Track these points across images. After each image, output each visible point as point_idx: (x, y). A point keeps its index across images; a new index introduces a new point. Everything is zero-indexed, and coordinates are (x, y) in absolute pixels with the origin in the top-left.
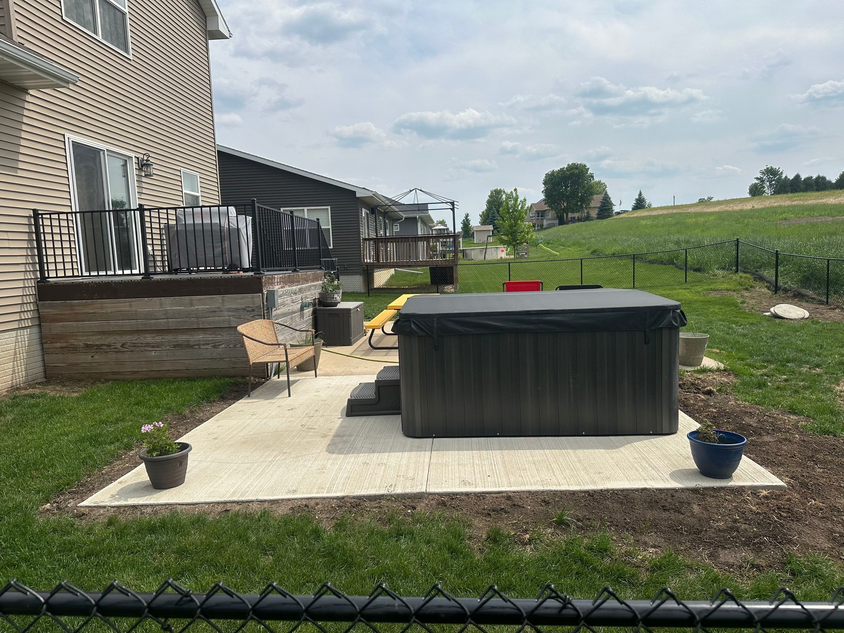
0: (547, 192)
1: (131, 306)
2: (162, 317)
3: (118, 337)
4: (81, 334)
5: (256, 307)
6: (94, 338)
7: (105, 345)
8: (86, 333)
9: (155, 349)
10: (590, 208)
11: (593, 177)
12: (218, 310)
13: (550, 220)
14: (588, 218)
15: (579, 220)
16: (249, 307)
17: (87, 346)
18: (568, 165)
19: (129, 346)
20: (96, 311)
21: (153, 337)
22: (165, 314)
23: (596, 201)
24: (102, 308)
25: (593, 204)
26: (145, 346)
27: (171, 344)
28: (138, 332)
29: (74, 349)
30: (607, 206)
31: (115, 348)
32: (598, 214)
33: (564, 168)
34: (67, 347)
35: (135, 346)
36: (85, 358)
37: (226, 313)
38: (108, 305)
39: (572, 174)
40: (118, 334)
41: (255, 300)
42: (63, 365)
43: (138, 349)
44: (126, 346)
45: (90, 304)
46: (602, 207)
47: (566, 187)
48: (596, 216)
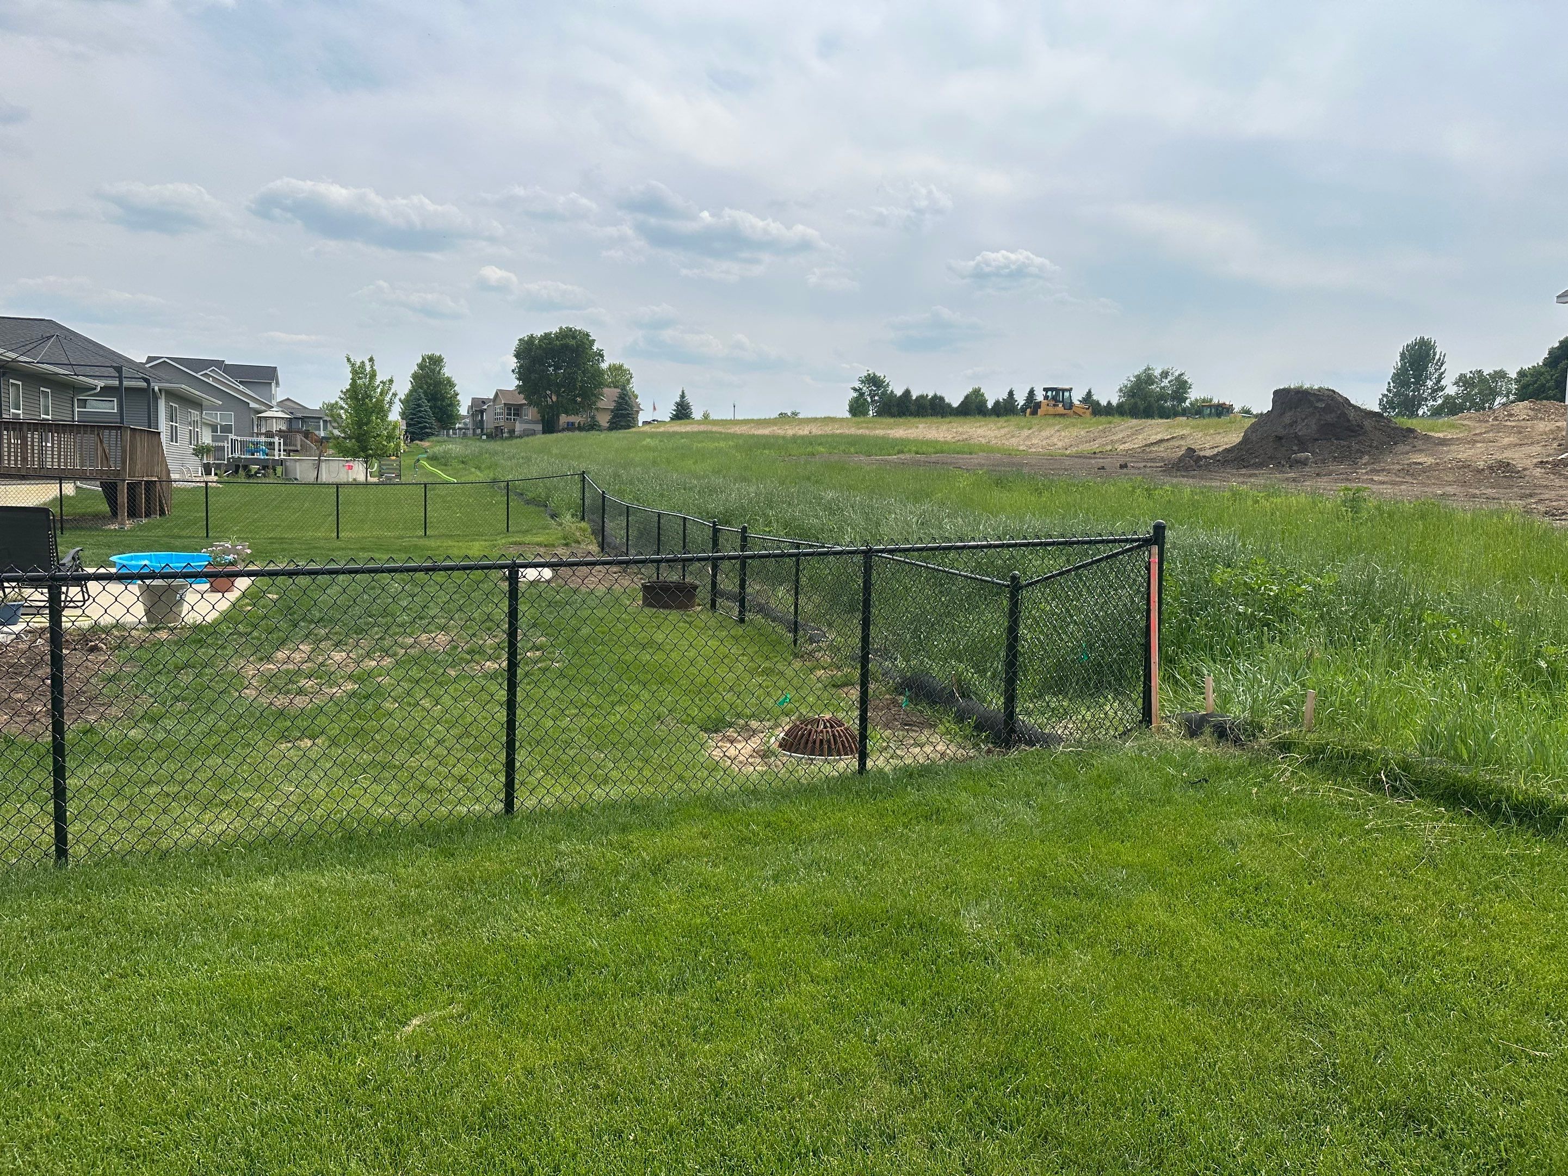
0: (523, 373)
10: (597, 409)
11: (602, 356)
13: (527, 423)
14: (593, 426)
15: (580, 428)
18: (561, 329)
30: (626, 409)
32: (610, 422)
33: (551, 333)
39: (566, 347)
46: (617, 410)
47: (557, 368)
48: (607, 425)
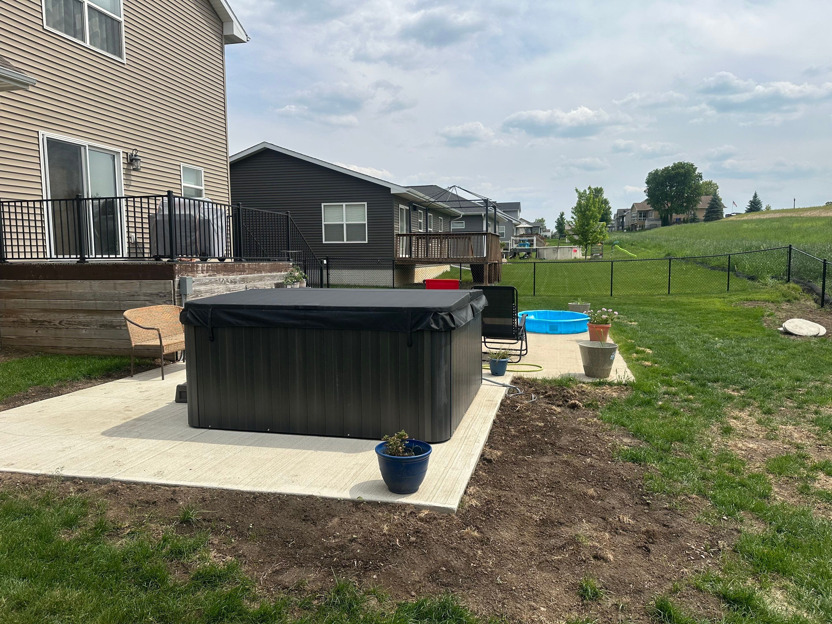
0: (650, 192)
1: (67, 287)
2: (91, 299)
3: (57, 315)
4: (28, 310)
5: (168, 293)
6: (38, 314)
7: (46, 321)
8: (32, 310)
9: (85, 327)
10: (697, 209)
11: (701, 177)
12: (136, 294)
13: (652, 220)
14: (694, 220)
15: (685, 221)
16: (161, 293)
17: (33, 322)
18: (674, 164)
19: (65, 324)
20: (40, 290)
21: (84, 317)
22: (94, 296)
23: (704, 202)
24: (44, 288)
25: (699, 206)
26: (77, 325)
27: (99, 324)
28: (72, 311)
29: (22, 324)
30: (716, 208)
31: (54, 325)
32: (706, 216)
33: (669, 167)
34: (17, 322)
35: (70, 324)
36: (30, 332)
37: (142, 298)
38: (50, 285)
39: (678, 174)
40: (57, 312)
41: (167, 286)
42: (14, 337)
43: (72, 327)
44: (63, 324)
45: (35, 284)
46: (710, 209)
47: (671, 187)
48: (703, 218)
